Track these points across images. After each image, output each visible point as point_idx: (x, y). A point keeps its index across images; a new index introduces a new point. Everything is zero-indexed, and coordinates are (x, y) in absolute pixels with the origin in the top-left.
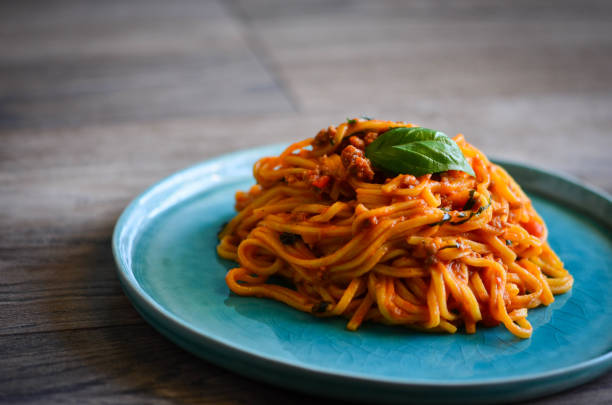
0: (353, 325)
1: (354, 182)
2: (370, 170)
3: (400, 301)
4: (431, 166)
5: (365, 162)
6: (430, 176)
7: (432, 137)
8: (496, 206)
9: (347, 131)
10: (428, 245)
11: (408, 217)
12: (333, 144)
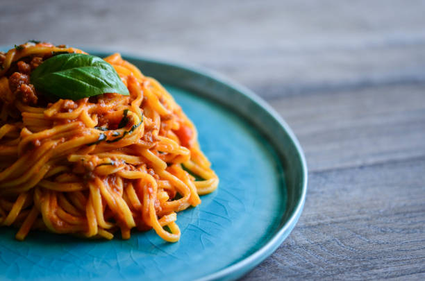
0: (21, 235)
1: (19, 105)
2: (33, 95)
3: (62, 213)
4: (88, 90)
5: (29, 88)
6: (87, 99)
7: (89, 64)
8: (148, 121)
9: (15, 56)
10: (86, 163)
11: (68, 139)
12: (2, 69)
